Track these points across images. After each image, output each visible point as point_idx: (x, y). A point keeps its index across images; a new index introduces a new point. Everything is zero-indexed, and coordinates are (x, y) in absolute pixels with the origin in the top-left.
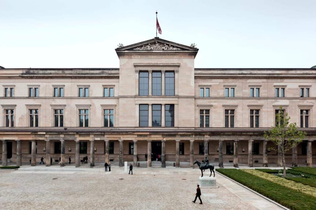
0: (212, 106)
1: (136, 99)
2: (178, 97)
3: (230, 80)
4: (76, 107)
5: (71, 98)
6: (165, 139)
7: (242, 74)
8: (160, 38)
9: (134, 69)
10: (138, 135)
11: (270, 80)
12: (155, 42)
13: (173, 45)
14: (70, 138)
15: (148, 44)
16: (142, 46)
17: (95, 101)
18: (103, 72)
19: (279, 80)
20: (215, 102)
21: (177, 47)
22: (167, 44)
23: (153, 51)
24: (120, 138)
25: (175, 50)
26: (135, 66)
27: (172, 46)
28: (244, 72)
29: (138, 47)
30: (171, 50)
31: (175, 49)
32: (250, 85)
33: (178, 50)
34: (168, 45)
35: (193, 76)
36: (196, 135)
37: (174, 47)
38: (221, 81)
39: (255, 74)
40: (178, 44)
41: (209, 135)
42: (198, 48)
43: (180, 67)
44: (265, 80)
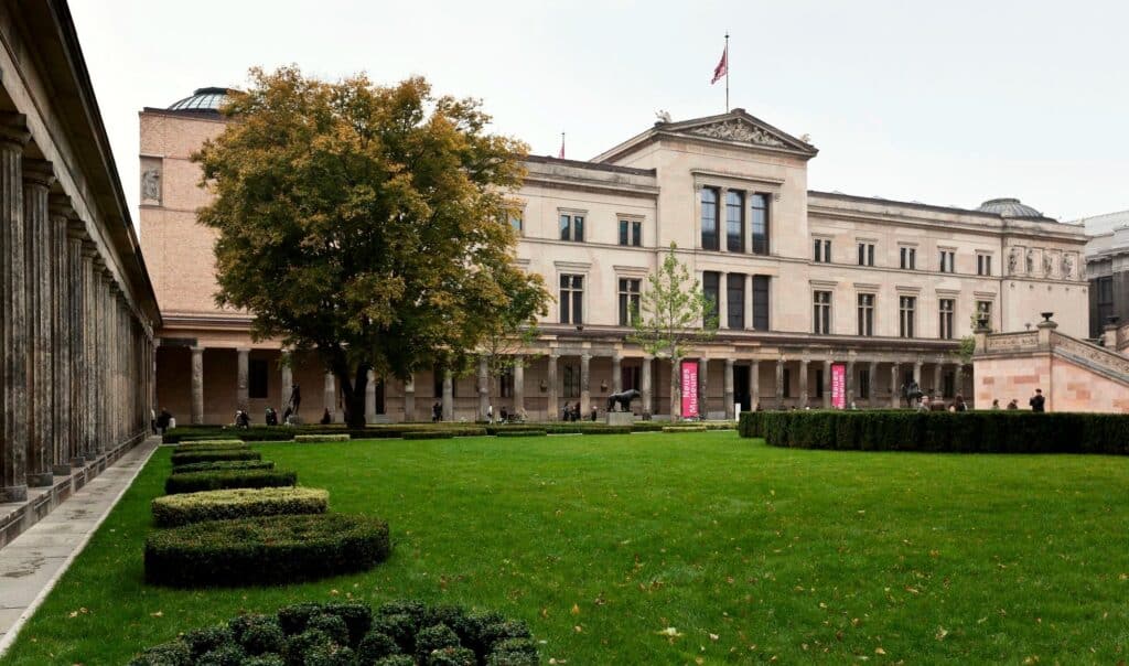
0: (834, 284)
1: (698, 257)
2: (779, 259)
3: (867, 226)
4: (554, 268)
5: (543, 242)
6: (784, 358)
7: (887, 215)
8: (747, 112)
9: (691, 180)
10: (737, 347)
11: (932, 234)
12: (736, 120)
13: (772, 133)
14: (603, 351)
15: (721, 123)
16: (710, 126)
17: (599, 253)
18: (619, 178)
19: (946, 235)
20: (841, 275)
21: (779, 139)
22: (760, 130)
23: (735, 143)
24: (703, 353)
25: (775, 146)
26: (694, 174)
27: (769, 134)
28: (892, 210)
29: (703, 126)
30: (766, 145)
31: (774, 142)
32: (900, 240)
33: (780, 147)
34: (762, 131)
35: (805, 210)
36: (835, 350)
37: (771, 136)
38: (852, 225)
39: (910, 218)
40: (782, 133)
41: (857, 350)
42: (816, 147)
43: (782, 187)
44: (923, 232)
